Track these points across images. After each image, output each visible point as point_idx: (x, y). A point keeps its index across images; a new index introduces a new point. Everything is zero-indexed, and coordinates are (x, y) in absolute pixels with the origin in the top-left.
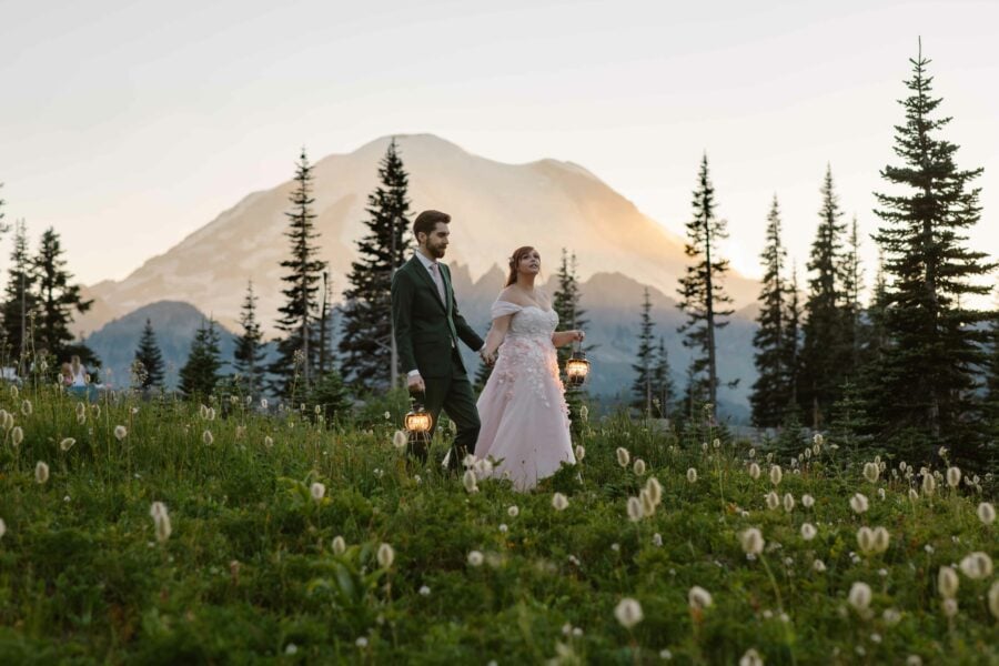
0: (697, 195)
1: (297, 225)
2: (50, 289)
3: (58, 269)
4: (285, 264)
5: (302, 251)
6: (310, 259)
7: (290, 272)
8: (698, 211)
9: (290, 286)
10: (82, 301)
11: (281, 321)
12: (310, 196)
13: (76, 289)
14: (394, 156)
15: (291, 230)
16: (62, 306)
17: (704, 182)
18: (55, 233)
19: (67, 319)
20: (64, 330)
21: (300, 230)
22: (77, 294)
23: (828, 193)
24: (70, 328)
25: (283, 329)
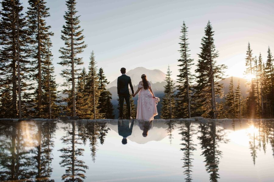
0: (248, 52)
1: (183, 47)
2: (101, 80)
3: (103, 76)
4: (180, 60)
5: (185, 55)
6: (188, 59)
7: (181, 63)
8: (248, 56)
9: (182, 68)
10: (108, 82)
11: (179, 80)
12: (186, 38)
13: (106, 80)
14: (210, 26)
15: (181, 49)
16: (104, 83)
17: (249, 49)
18: (102, 69)
19: (105, 86)
20: (104, 88)
21: (184, 49)
22: (107, 81)
23: (269, 52)
24: (106, 88)
25: (180, 82)
